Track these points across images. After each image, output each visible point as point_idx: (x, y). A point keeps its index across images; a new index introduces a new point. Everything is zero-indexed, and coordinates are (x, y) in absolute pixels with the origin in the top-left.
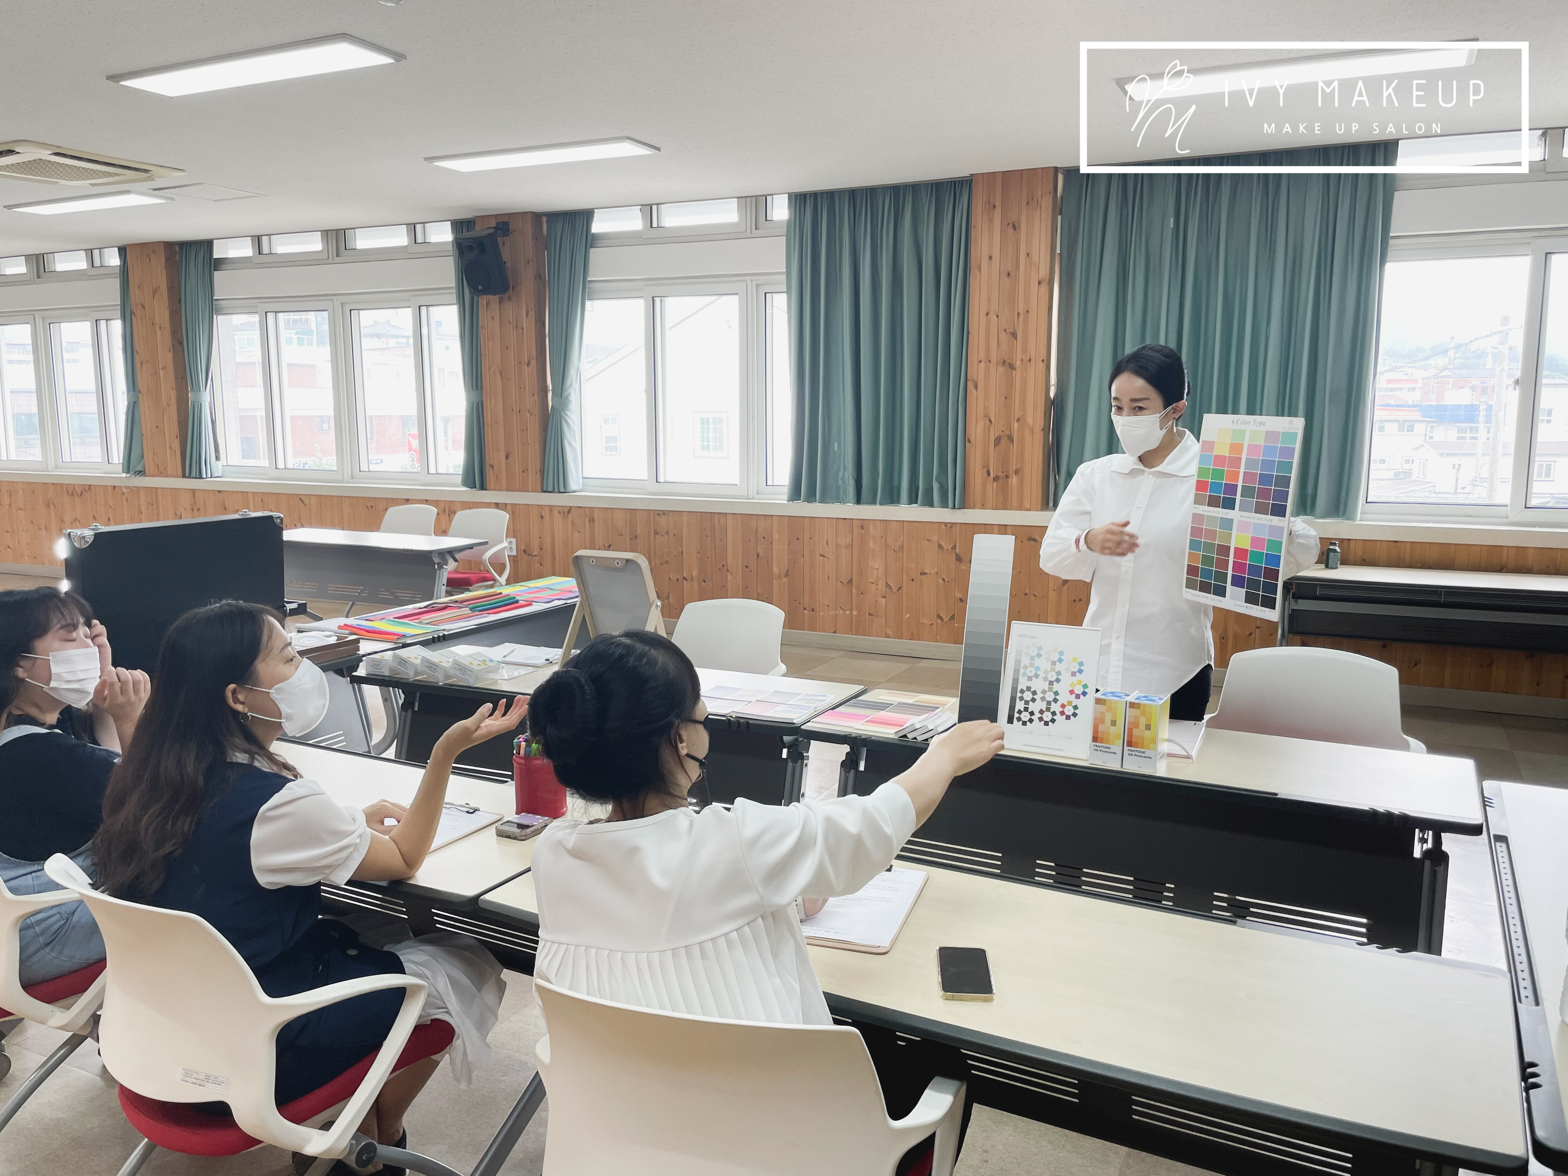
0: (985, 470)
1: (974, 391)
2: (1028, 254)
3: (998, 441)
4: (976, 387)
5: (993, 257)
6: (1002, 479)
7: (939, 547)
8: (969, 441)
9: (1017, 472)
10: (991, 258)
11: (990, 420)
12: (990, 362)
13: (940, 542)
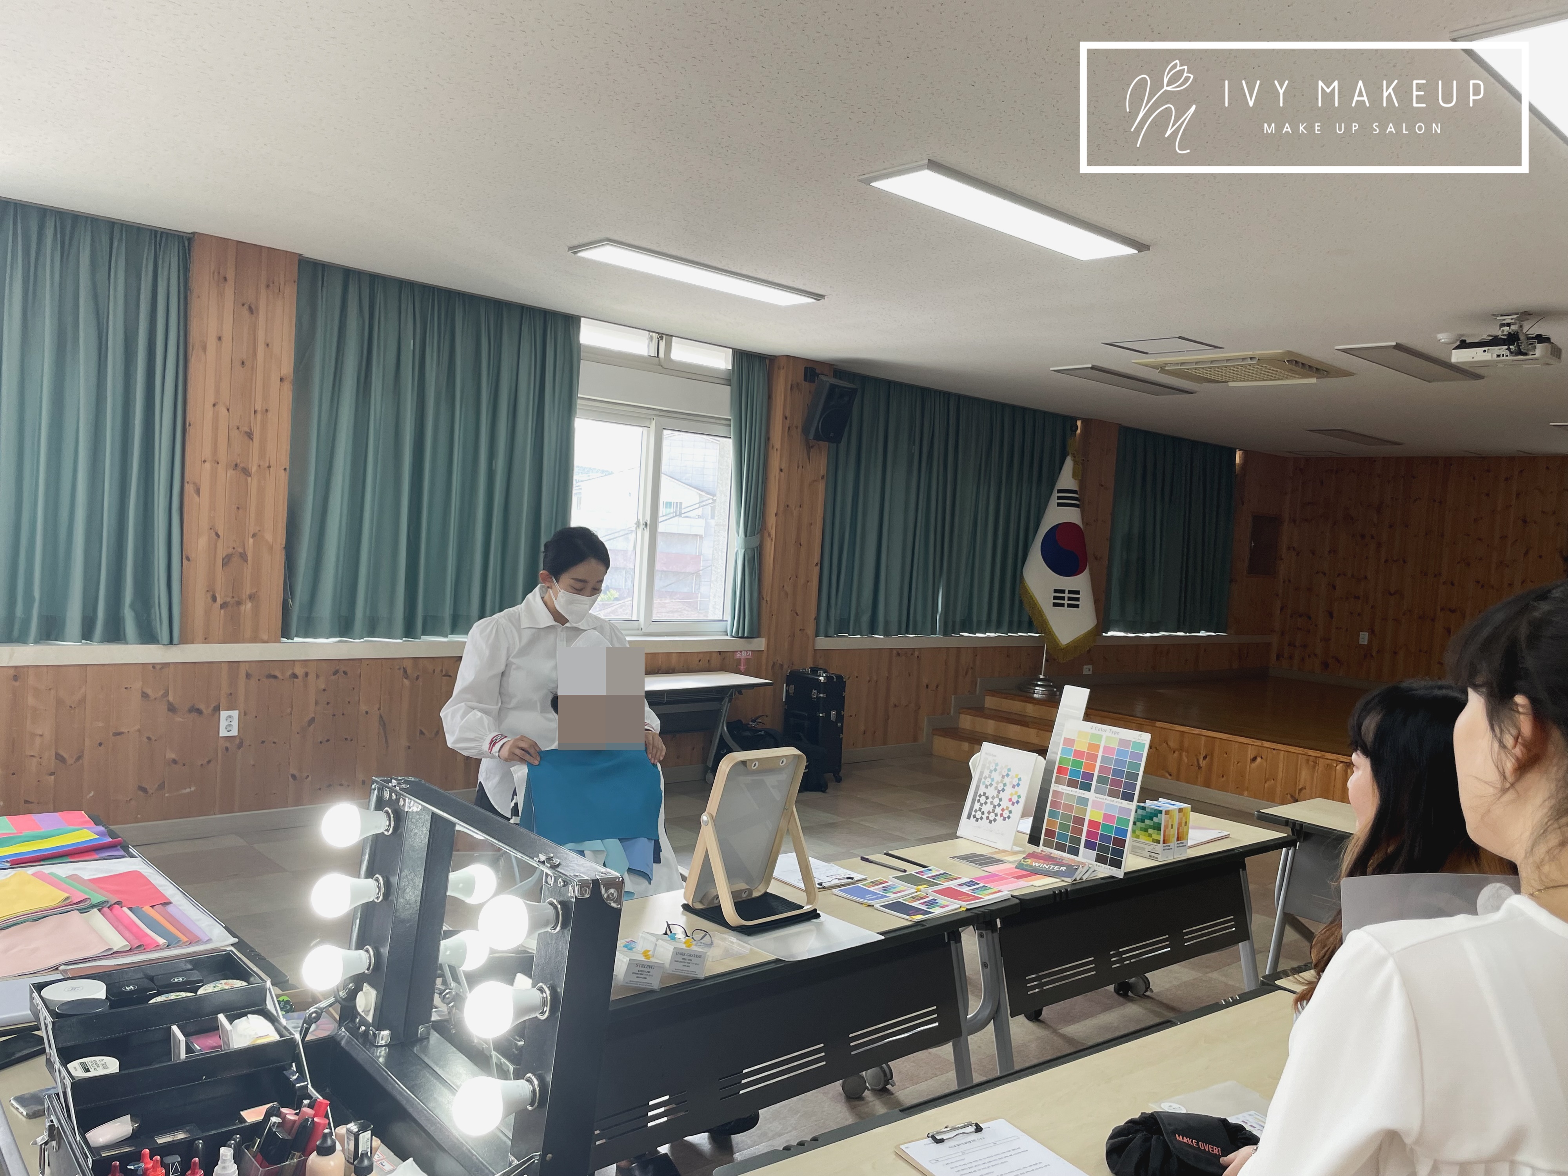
0: (209, 595)
1: (195, 496)
2: (268, 345)
3: (227, 561)
4: (198, 492)
5: (224, 339)
6: (232, 606)
7: (142, 696)
8: (188, 559)
9: (251, 597)
10: (220, 339)
11: (217, 535)
12: (218, 463)
13: (145, 690)
